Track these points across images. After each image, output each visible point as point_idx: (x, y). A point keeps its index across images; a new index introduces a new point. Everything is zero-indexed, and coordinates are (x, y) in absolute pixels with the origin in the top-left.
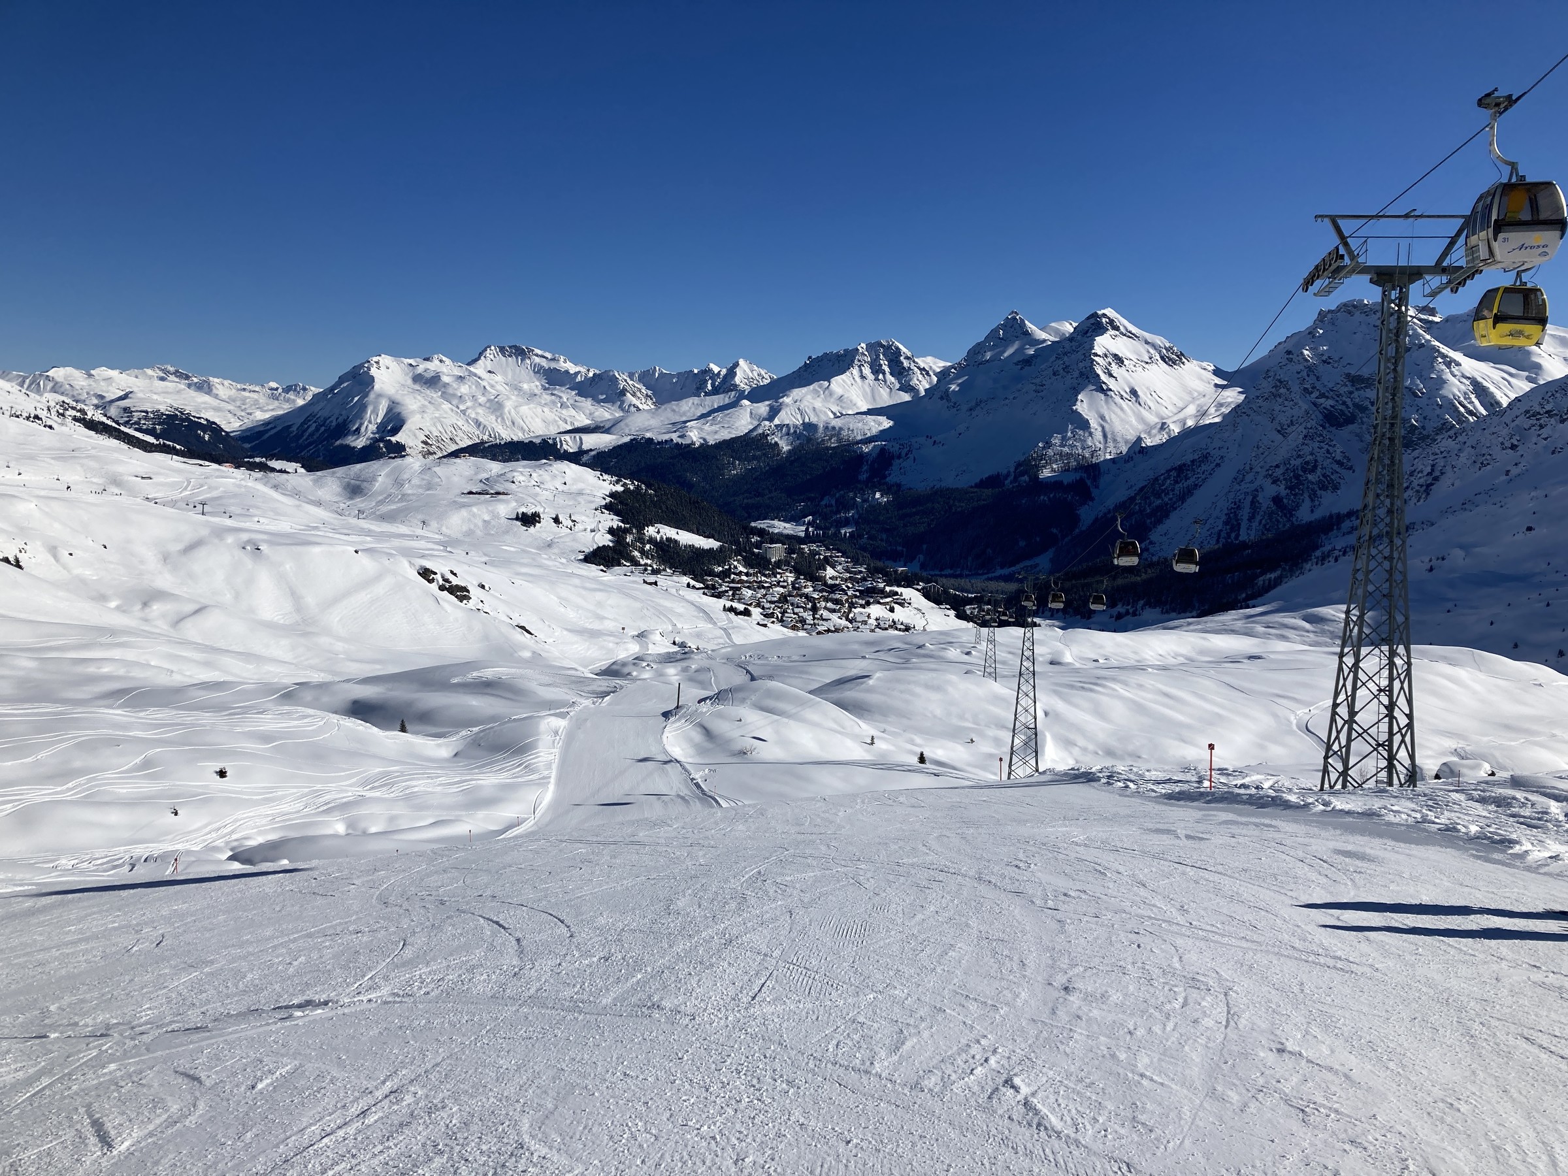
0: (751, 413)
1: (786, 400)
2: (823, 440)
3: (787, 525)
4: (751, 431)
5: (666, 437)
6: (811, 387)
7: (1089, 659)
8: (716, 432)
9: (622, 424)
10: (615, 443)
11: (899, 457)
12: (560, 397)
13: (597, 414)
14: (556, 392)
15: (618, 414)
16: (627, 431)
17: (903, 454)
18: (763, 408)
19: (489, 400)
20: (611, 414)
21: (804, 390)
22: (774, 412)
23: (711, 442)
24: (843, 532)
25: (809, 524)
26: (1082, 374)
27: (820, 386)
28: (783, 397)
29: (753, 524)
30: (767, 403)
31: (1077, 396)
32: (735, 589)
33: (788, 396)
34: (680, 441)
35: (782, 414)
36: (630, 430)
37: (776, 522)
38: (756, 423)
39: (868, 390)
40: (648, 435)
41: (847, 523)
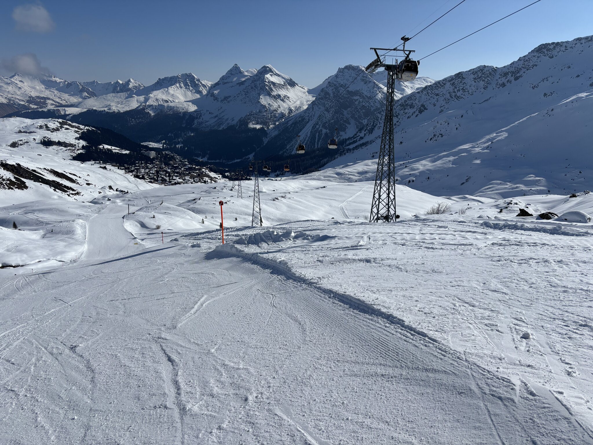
0: (137, 100)
1: (151, 95)
2: (167, 112)
3: (156, 144)
4: (137, 107)
5: (102, 109)
6: (161, 90)
7: (271, 190)
8: (123, 108)
9: (83, 104)
10: (80, 112)
11: (197, 118)
12: (54, 92)
13: (71, 99)
14: (52, 90)
15: (80, 100)
16: (85, 107)
17: (198, 117)
18: (142, 98)
19: (21, 93)
20: (77, 100)
21: (158, 91)
22: (146, 100)
23: (122, 111)
24: (177, 146)
25: (164, 144)
26: (261, 88)
27: (164, 90)
28: (149, 94)
29: (142, 144)
30: (144, 96)
31: (260, 96)
32: (137, 169)
33: (152, 94)
34: (108, 111)
35: (150, 100)
36: (86, 106)
37: (151, 143)
38: (139, 104)
39: (183, 92)
40: (94, 108)
41: (178, 143)
